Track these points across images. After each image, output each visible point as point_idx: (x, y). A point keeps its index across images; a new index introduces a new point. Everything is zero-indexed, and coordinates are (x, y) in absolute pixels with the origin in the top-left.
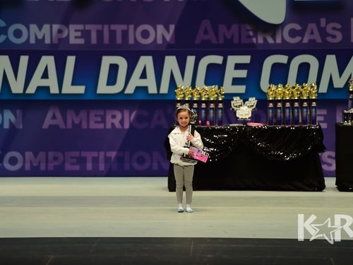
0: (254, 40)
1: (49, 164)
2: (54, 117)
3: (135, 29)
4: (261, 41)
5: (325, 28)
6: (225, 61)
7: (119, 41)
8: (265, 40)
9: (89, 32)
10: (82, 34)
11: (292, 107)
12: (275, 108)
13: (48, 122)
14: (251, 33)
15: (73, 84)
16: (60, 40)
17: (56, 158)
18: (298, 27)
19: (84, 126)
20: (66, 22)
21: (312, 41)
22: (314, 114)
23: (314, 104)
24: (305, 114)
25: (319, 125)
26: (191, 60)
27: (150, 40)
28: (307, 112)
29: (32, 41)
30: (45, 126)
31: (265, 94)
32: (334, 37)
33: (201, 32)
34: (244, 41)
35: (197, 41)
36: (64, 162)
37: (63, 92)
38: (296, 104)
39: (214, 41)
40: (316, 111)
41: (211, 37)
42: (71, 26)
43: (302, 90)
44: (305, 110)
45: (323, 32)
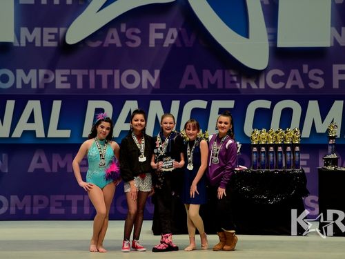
0: (238, 85)
1: (34, 208)
2: (39, 161)
3: (121, 74)
4: (244, 86)
5: (307, 74)
6: (209, 106)
7: (105, 85)
8: (248, 85)
9: (75, 76)
10: (68, 79)
11: (276, 152)
12: (259, 152)
13: (34, 165)
14: (235, 79)
15: (59, 128)
16: (46, 85)
17: (41, 202)
18: (280, 73)
19: (69, 170)
20: (52, 67)
21: (295, 87)
22: (297, 158)
23: (297, 149)
24: (288, 158)
25: (302, 170)
26: (175, 105)
27: (135, 85)
28: (290, 156)
29: (19, 86)
30: (31, 170)
31: (250, 139)
32: (316, 83)
33: (185, 77)
34: (229, 86)
35: (182, 86)
36: (49, 206)
37: (48, 136)
38: (280, 149)
39: (198, 86)
40: (299, 156)
41: (196, 82)
42: (57, 71)
43: (285, 135)
44: (288, 155)
45: (305, 78)
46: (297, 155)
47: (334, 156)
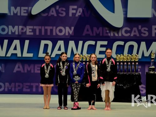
0: (109, 34)
1: (16, 89)
2: (19, 67)
3: (56, 29)
4: (112, 35)
5: (140, 30)
6: (96, 43)
7: (49, 33)
8: (114, 34)
9: (36, 29)
10: (32, 30)
11: (127, 65)
13: (16, 69)
15: (28, 53)
16: (22, 33)
17: (19, 86)
18: (129, 29)
19: (32, 72)
20: (25, 25)
21: (135, 36)
22: (137, 68)
23: (137, 63)
24: (133, 68)
25: (139, 73)
26: (81, 43)
27: (63, 34)
29: (10, 33)
30: (15, 71)
31: (115, 59)
32: (145, 34)
33: (85, 30)
34: (105, 35)
35: (84, 34)
36: (23, 88)
37: (23, 56)
38: (129, 63)
39: (91, 34)
40: (138, 67)
41: (90, 32)
42: (27, 27)
43: (131, 57)
44: (133, 66)
45: (140, 32)
46: (137, 66)
47: (153, 67)
